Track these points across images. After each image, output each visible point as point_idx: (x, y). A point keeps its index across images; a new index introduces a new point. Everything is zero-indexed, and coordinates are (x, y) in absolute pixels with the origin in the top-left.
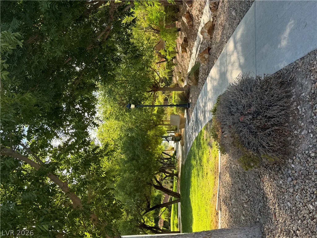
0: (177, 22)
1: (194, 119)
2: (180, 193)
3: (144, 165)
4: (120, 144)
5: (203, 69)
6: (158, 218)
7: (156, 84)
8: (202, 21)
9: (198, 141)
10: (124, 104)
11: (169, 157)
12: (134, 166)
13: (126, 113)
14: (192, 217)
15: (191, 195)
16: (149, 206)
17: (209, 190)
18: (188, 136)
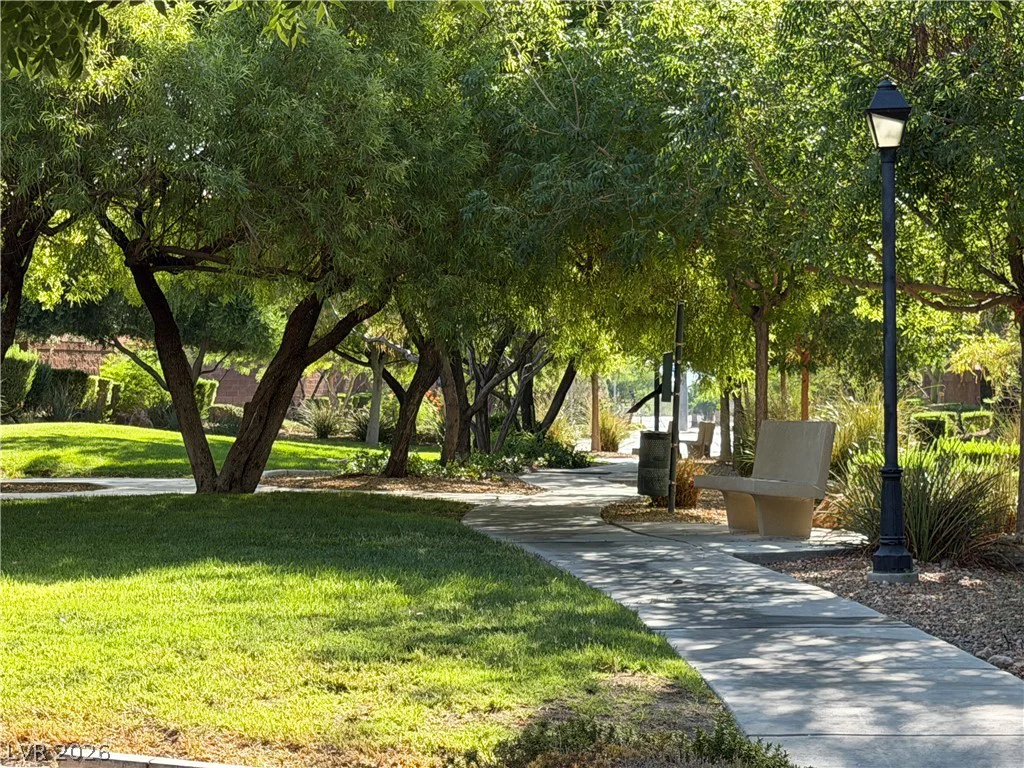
1: (775, 601)
2: (263, 489)
3: (455, 224)
4: (611, 43)
6: (107, 330)
9: (604, 631)
10: (908, 67)
11: (540, 414)
12: (450, 147)
13: (840, 80)
14: (67, 574)
15: (219, 571)
16: (165, 261)
17: (216, 697)
18: (660, 559)
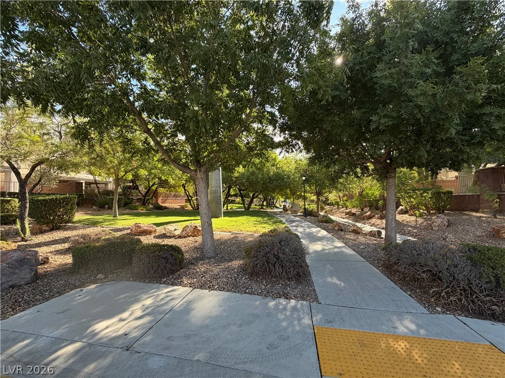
0: (368, 208)
1: (295, 219)
3: (266, 187)
4: (280, 171)
5: (328, 226)
7: (321, 194)
8: (366, 226)
9: (279, 222)
10: (306, 173)
11: (274, 203)
12: (266, 180)
13: (300, 174)
16: (242, 190)
17: (245, 227)
18: (285, 216)
